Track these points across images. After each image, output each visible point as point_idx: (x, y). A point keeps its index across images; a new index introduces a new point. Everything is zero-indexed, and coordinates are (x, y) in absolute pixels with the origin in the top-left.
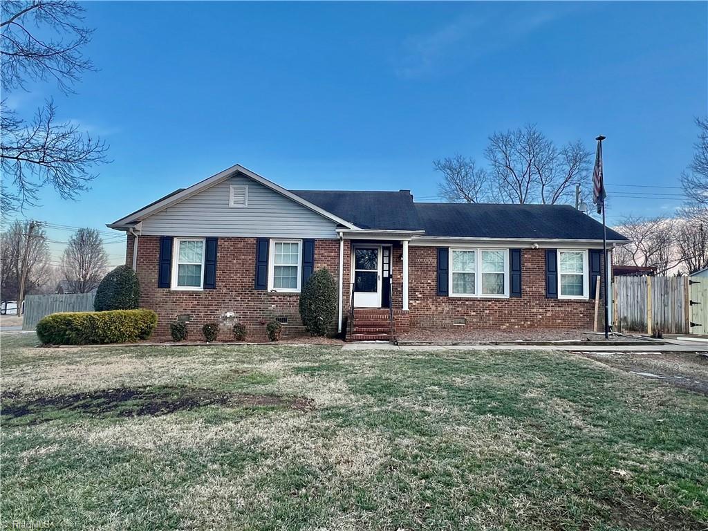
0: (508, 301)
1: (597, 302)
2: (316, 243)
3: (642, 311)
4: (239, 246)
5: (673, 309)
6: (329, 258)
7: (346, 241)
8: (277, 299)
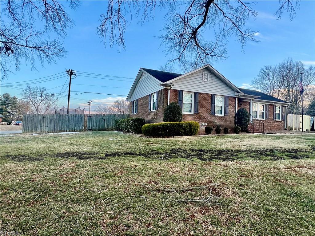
0: (265, 121)
2: (229, 98)
4: (206, 97)
6: (232, 104)
7: (237, 98)
8: (218, 118)
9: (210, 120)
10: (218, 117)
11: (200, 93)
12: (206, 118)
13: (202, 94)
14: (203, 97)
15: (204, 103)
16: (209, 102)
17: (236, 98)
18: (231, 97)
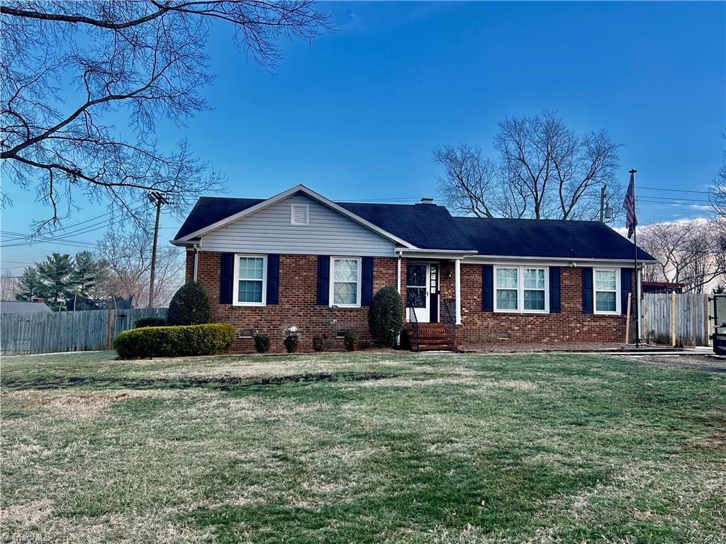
0: (548, 316)
1: (628, 317)
2: (375, 261)
3: (667, 325)
4: (301, 263)
5: (694, 323)
6: (387, 276)
7: (403, 259)
8: (338, 314)
9: (315, 318)
10: (340, 310)
11: (284, 255)
12: (301, 313)
13: (291, 256)
14: (294, 265)
15: (297, 278)
16: (312, 274)
17: (399, 262)
18: (380, 258)
